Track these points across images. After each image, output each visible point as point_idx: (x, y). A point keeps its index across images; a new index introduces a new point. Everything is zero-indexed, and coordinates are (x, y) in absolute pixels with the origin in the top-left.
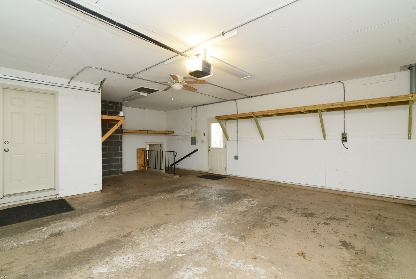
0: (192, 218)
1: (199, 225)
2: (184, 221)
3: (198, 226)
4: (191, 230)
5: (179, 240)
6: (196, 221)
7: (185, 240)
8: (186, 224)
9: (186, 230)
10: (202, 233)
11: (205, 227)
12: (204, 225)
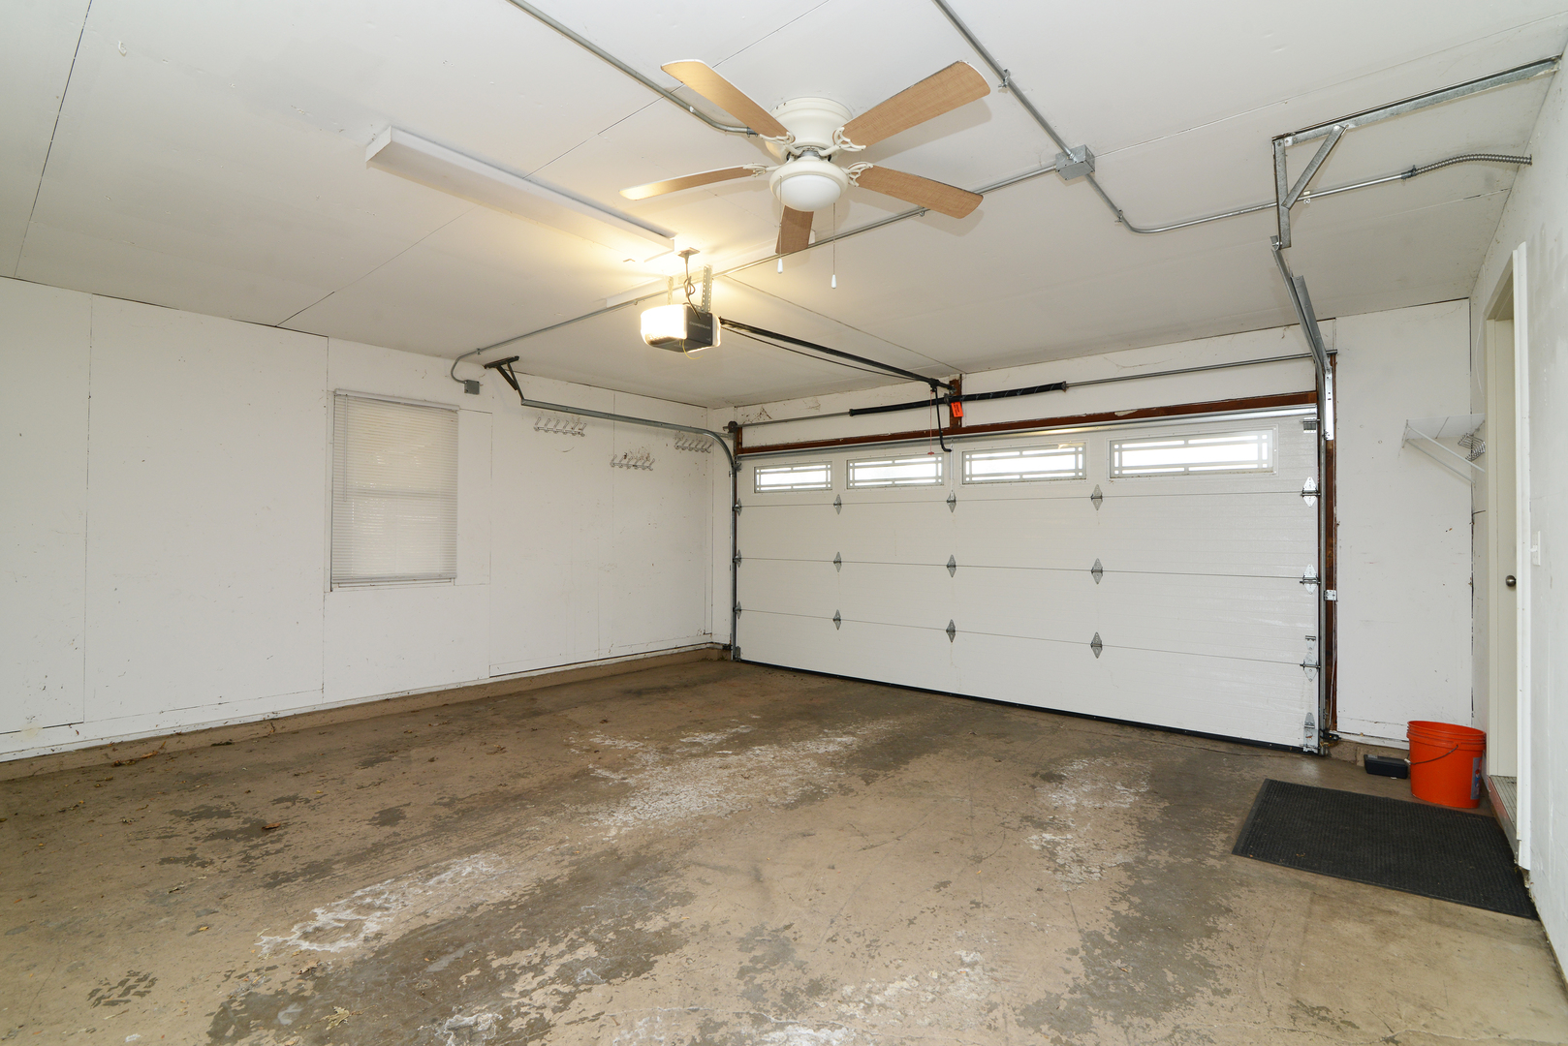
0: (704, 821)
1: (683, 801)
2: (732, 811)
3: (688, 799)
4: (707, 790)
5: (733, 770)
6: (692, 813)
7: (719, 771)
8: (725, 804)
9: (720, 788)
10: (678, 784)
11: (667, 794)
12: (669, 801)
